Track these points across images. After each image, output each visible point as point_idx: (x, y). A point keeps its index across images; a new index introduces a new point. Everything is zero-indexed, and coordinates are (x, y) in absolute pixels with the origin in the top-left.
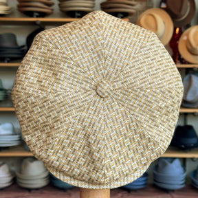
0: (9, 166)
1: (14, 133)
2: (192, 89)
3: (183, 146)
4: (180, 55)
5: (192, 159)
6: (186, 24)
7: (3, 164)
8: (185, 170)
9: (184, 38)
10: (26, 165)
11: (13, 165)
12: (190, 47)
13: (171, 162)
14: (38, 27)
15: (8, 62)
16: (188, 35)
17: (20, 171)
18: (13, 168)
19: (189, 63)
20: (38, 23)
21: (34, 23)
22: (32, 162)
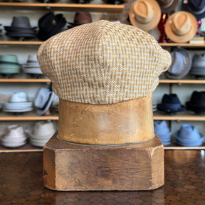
0: (24, 129)
1: (28, 101)
2: (176, 63)
3: (169, 111)
4: (166, 36)
5: (176, 121)
6: (171, 10)
7: (19, 126)
8: (170, 130)
9: (169, 22)
10: (38, 127)
11: (27, 128)
12: (174, 29)
13: (159, 124)
14: (48, 12)
15: (23, 40)
16: (172, 19)
17: (33, 133)
18: (27, 131)
19: (173, 42)
20: (48, 8)
21: (44, 8)
22: (43, 124)
